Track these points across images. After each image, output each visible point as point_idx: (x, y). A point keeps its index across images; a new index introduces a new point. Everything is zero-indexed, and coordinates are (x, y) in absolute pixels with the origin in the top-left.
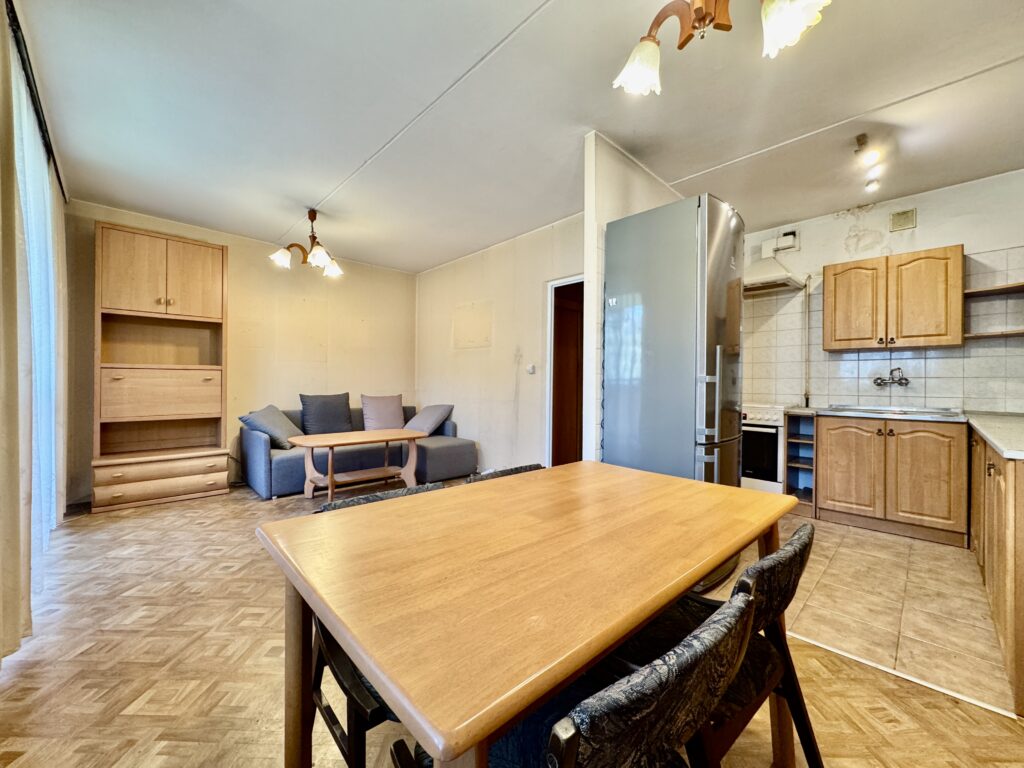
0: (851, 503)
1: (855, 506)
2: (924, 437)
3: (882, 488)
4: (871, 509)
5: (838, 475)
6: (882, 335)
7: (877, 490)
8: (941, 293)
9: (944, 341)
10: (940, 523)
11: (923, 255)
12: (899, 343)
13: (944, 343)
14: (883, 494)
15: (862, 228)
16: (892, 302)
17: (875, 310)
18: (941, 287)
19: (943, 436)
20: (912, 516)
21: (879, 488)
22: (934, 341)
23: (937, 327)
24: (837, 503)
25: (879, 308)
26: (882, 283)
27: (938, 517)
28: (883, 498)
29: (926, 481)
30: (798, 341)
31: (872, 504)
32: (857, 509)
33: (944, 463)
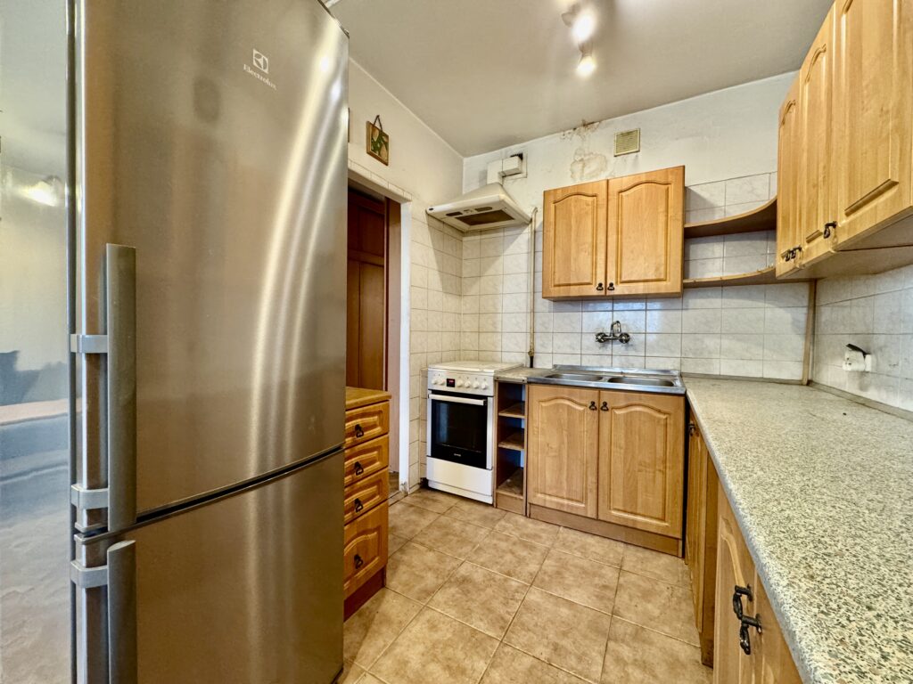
0: (562, 498)
1: (566, 502)
2: (640, 412)
3: (594, 480)
4: (583, 505)
5: (549, 461)
6: (601, 279)
7: (589, 482)
8: (661, 225)
9: (664, 287)
10: (654, 524)
11: (644, 179)
12: (619, 290)
13: (663, 291)
14: (595, 486)
15: (587, 152)
16: (612, 239)
17: (595, 248)
18: (662, 218)
19: (659, 411)
20: (626, 515)
21: (592, 479)
22: (652, 288)
23: (657, 269)
24: (548, 498)
25: (599, 246)
26: (602, 212)
27: (652, 518)
28: (595, 491)
29: (640, 471)
30: (524, 287)
31: (583, 499)
32: (568, 506)
33: (659, 446)
